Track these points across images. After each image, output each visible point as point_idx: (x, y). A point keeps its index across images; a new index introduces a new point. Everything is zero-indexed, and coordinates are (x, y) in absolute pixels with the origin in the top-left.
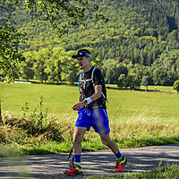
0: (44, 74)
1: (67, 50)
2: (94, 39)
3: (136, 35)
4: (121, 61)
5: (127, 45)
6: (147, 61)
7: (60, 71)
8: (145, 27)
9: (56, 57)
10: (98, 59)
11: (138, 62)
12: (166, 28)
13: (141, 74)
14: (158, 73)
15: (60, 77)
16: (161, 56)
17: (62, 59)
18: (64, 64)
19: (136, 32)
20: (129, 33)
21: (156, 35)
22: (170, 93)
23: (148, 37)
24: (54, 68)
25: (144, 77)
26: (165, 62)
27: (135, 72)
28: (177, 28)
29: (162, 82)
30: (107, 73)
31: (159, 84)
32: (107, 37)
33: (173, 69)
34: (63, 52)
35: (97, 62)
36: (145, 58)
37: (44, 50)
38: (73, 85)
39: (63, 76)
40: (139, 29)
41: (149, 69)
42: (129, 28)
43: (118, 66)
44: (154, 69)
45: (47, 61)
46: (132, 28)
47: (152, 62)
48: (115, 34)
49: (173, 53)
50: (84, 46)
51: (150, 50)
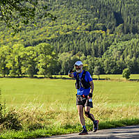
0: (6, 69)
1: (26, 46)
2: (50, 36)
3: (87, 30)
4: (75, 54)
5: (79, 39)
6: (98, 53)
7: (20, 65)
8: (95, 23)
9: (16, 53)
10: (53, 53)
11: (90, 54)
12: (113, 22)
13: (93, 64)
15: (20, 71)
16: (110, 48)
17: (21, 54)
18: (23, 59)
19: (87, 27)
20: (80, 28)
21: (105, 29)
23: (98, 31)
24: (15, 62)
25: (96, 67)
26: (114, 52)
27: (87, 63)
28: (123, 22)
30: (63, 65)
31: (109, 73)
32: (61, 33)
33: (121, 59)
34: (22, 48)
35: (53, 56)
36: (96, 50)
37: (4, 47)
38: (32, 77)
39: (23, 70)
40: (89, 24)
41: (100, 60)
42: (81, 24)
43: (72, 58)
44: (104, 60)
45: (8, 57)
46: (83, 24)
47: (102, 53)
48: (68, 30)
49: (120, 45)
50: (40, 42)
51: (100, 43)
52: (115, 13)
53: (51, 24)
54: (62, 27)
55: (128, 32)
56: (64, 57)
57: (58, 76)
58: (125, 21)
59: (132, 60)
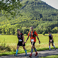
0: (5, 32)
1: (11, 25)
2: (19, 21)
4: (27, 27)
5: (28, 22)
7: (10, 31)
8: (34, 17)
9: (8, 27)
10: (20, 27)
12: (39, 17)
14: (38, 30)
15: (10, 33)
16: (38, 25)
17: (10, 27)
18: (10, 29)
21: (37, 19)
22: (42, 36)
23: (34, 20)
24: (8, 30)
28: (42, 17)
30: (23, 31)
31: (38, 33)
32: (23, 21)
33: (42, 29)
36: (34, 26)
37: (4, 25)
38: (13, 35)
40: (32, 18)
41: (35, 29)
42: (29, 18)
43: (26, 29)
46: (30, 18)
47: (36, 27)
48: (25, 20)
49: (42, 24)
50: (16, 23)
51: (35, 24)
52: (40, 14)
53: (19, 17)
54: (23, 19)
55: (44, 20)
59: (46, 29)
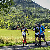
1: (5, 21)
2: (12, 18)
3: (22, 16)
4: (18, 23)
5: (20, 19)
6: (25, 23)
7: (3, 26)
8: (24, 14)
9: (2, 22)
10: (13, 23)
11: (23, 23)
17: (4, 23)
20: (20, 16)
21: (27, 16)
22: (31, 31)
23: (25, 17)
24: (2, 25)
26: (29, 23)
29: (29, 28)
30: (15, 26)
32: (15, 17)
33: (31, 25)
34: (4, 21)
35: (12, 23)
38: (6, 29)
41: (25, 25)
43: (18, 24)
44: (27, 25)
48: (17, 16)
49: (31, 21)
50: (9, 19)
51: (26, 20)
52: (30, 12)
53: (12, 14)
54: (15, 16)
55: (33, 17)
56: (15, 24)
57: (14, 29)
58: (33, 14)
59: (34, 25)
